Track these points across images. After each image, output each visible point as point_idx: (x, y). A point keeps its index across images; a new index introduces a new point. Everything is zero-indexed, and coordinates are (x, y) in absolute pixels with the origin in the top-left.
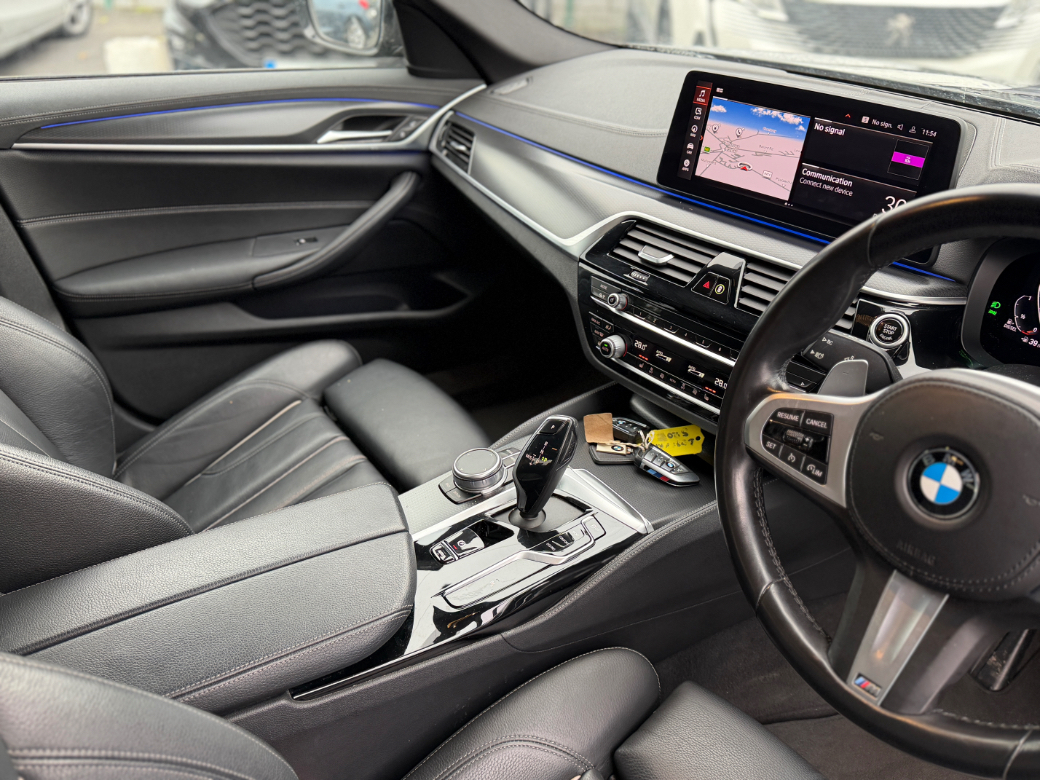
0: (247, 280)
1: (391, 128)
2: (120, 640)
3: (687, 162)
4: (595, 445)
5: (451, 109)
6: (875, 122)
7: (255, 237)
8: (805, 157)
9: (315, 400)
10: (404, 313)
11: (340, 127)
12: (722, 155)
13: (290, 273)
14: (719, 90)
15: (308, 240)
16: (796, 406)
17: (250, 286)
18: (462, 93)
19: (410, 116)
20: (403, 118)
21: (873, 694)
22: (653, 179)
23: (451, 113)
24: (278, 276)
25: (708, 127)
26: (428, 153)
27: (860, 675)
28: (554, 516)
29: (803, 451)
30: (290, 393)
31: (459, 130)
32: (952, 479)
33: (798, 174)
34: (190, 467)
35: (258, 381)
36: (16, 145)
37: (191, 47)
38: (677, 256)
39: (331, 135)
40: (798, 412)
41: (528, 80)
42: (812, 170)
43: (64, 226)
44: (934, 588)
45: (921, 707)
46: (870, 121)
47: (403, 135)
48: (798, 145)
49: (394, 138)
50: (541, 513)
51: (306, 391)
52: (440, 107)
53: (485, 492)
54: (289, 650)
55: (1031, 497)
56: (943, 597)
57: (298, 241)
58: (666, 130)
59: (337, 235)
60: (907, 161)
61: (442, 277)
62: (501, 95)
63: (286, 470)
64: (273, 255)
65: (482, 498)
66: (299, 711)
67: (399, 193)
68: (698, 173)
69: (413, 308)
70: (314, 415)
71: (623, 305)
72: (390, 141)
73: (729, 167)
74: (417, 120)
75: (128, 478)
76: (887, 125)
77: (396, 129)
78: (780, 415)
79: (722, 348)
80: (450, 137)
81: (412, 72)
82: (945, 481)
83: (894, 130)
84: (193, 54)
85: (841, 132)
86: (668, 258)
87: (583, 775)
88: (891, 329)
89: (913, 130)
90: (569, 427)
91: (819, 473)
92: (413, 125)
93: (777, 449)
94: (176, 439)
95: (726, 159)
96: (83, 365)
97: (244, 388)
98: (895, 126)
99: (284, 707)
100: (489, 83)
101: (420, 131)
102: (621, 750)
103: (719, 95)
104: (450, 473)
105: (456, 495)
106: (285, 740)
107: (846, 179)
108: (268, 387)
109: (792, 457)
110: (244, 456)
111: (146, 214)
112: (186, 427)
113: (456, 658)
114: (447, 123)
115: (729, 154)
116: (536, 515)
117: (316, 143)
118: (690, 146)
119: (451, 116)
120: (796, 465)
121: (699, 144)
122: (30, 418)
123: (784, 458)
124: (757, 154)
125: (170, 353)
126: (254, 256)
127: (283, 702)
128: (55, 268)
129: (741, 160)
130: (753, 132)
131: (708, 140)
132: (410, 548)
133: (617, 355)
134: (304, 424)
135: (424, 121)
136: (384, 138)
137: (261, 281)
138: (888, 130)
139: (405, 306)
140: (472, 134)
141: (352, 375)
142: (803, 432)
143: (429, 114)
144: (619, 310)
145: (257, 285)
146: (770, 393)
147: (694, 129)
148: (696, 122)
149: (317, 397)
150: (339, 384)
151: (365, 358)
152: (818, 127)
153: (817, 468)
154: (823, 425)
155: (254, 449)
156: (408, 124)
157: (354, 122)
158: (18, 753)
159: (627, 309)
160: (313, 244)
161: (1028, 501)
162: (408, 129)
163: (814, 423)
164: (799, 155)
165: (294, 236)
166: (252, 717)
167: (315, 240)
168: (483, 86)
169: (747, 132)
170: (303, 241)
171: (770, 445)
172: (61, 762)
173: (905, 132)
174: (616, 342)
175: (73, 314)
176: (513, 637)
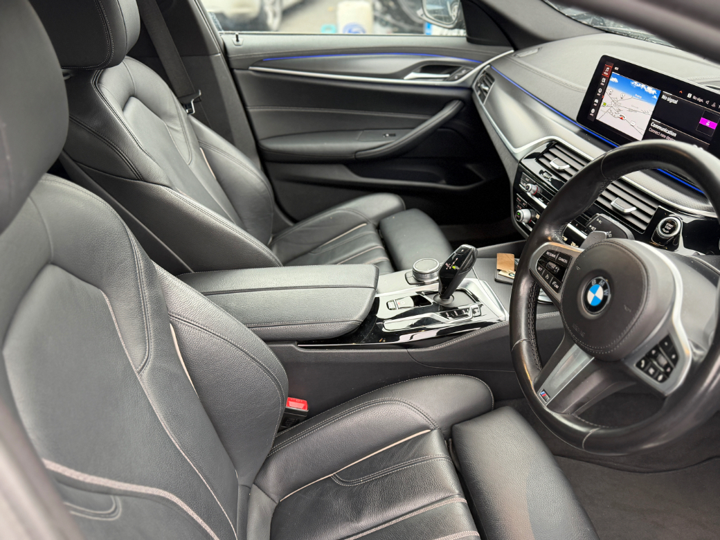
0: (352, 153)
1: (450, 73)
2: (233, 300)
3: (593, 111)
4: (499, 270)
5: (489, 64)
6: (694, 98)
7: (363, 130)
8: (655, 115)
9: (374, 225)
10: (441, 185)
11: (419, 71)
12: (612, 109)
13: (376, 152)
14: (616, 68)
15: (390, 135)
16: (556, 250)
17: (354, 157)
18: (498, 55)
19: (463, 66)
20: (458, 67)
21: (546, 400)
22: (575, 118)
23: (488, 66)
24: (368, 153)
25: (607, 91)
26: (471, 89)
27: (544, 390)
28: (458, 300)
29: (553, 274)
30: (362, 218)
31: (488, 77)
32: (600, 293)
33: (649, 126)
34: (306, 248)
35: (347, 209)
36: (251, 68)
37: (385, 9)
38: (572, 167)
39: (413, 75)
40: (556, 253)
41: (539, 49)
42: (656, 123)
43: (267, 112)
44: (590, 354)
45: (564, 409)
46: (692, 96)
47: (456, 77)
48: (651, 107)
49: (451, 79)
50: (451, 297)
51: (370, 219)
52: (483, 62)
53: (425, 281)
54: (299, 322)
55: (627, 306)
56: (591, 358)
57: (385, 135)
58: (586, 88)
59: (407, 133)
60: (708, 124)
61: (470, 166)
62: (519, 57)
63: (348, 258)
64: (370, 141)
65: (424, 284)
66: (299, 352)
67: (447, 112)
68: (597, 118)
69: (448, 183)
70: (371, 232)
71: (534, 191)
72: (447, 81)
73: (614, 116)
74: (467, 69)
75: (275, 248)
76: (700, 100)
77: (453, 74)
78: (548, 253)
79: (579, 225)
80: (484, 81)
81: (469, 40)
82: (596, 294)
83: (703, 104)
84: (385, 13)
85: (676, 102)
86: (566, 167)
87: (432, 430)
88: (669, 226)
89: (714, 105)
90: (470, 253)
91: (557, 287)
92: (464, 72)
93: (542, 270)
94: (301, 232)
95: (614, 111)
96: (262, 184)
97: (339, 212)
98: (705, 101)
99: (292, 347)
100: (516, 49)
101: (468, 76)
102: (457, 425)
103: (616, 71)
104: (411, 270)
105: (412, 280)
106: (290, 365)
107: (674, 132)
108: (351, 213)
109: (547, 276)
110: (331, 248)
111: (309, 111)
112: (307, 227)
113: (380, 353)
114: (485, 71)
115: (615, 108)
116: (449, 298)
117: (403, 79)
118: (596, 101)
119: (488, 68)
120: (548, 281)
121: (601, 100)
122: (233, 206)
123: (544, 277)
124: (630, 110)
125: (309, 187)
126: (358, 141)
127: (292, 345)
128: (261, 133)
129: (621, 113)
130: (630, 97)
131: (606, 99)
132: (371, 299)
133: (526, 221)
134: (364, 236)
135: (471, 70)
136: (445, 79)
137: (360, 155)
138: (701, 103)
139: (444, 181)
140: (493, 80)
141: (396, 215)
142: (556, 264)
143: (475, 66)
144: (532, 195)
145: (357, 157)
146: (548, 241)
147: (600, 91)
148: (602, 87)
149: (376, 224)
150: (388, 218)
151: (408, 206)
152: (664, 97)
153: (557, 284)
154: (566, 261)
155: (337, 244)
156: (460, 71)
157: (428, 68)
158: (171, 314)
159: (537, 195)
160: (393, 138)
161: (626, 308)
162: (460, 74)
163: (562, 260)
164: (651, 113)
165: (384, 131)
166: (277, 347)
167: (394, 135)
168: (512, 51)
169: (627, 96)
170: (387, 135)
171: (539, 269)
172: (186, 323)
173: (709, 106)
174: (525, 214)
175: (266, 160)
176: (413, 352)
